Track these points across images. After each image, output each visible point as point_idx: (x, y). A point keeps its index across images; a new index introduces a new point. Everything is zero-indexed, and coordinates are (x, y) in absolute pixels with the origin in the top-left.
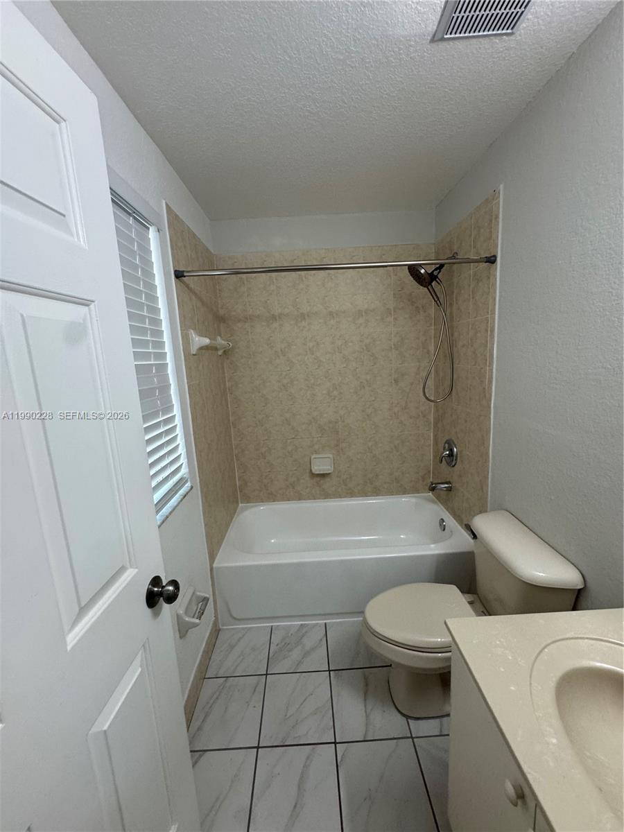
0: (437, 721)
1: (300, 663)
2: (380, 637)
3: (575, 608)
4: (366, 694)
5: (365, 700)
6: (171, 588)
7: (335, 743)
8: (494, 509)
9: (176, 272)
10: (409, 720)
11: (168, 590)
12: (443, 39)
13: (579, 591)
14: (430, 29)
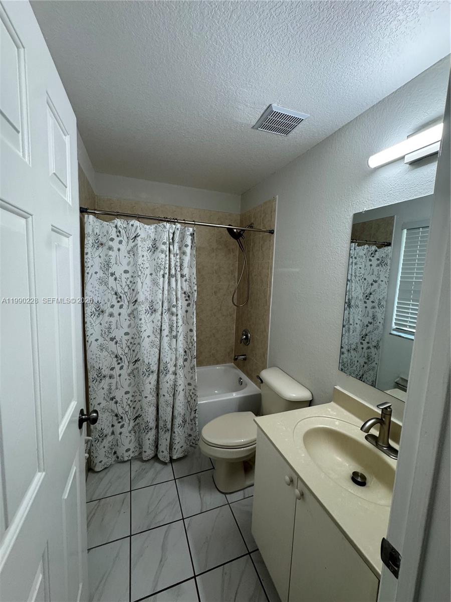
0: (242, 491)
1: (154, 479)
2: (211, 445)
3: (310, 406)
4: (200, 487)
5: (200, 491)
6: (95, 415)
7: (183, 519)
8: (270, 367)
9: (81, 208)
10: (227, 495)
11: (93, 416)
12: (257, 129)
13: (311, 400)
14: (252, 124)
